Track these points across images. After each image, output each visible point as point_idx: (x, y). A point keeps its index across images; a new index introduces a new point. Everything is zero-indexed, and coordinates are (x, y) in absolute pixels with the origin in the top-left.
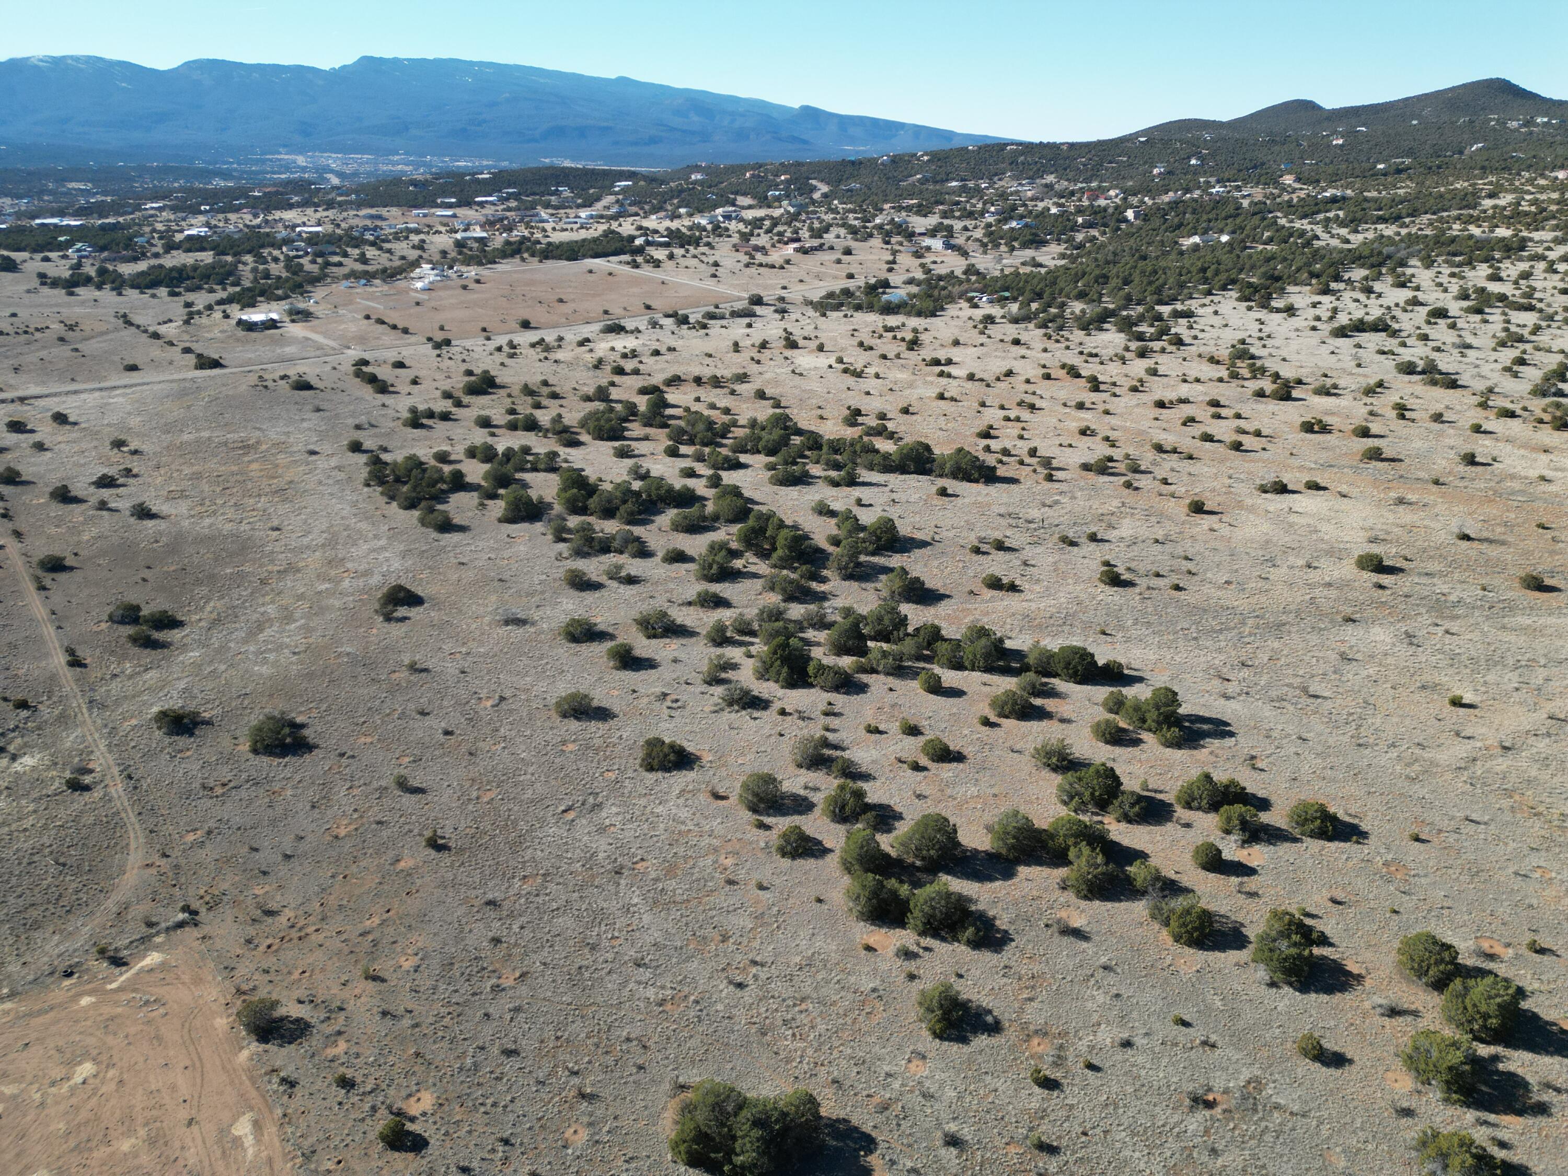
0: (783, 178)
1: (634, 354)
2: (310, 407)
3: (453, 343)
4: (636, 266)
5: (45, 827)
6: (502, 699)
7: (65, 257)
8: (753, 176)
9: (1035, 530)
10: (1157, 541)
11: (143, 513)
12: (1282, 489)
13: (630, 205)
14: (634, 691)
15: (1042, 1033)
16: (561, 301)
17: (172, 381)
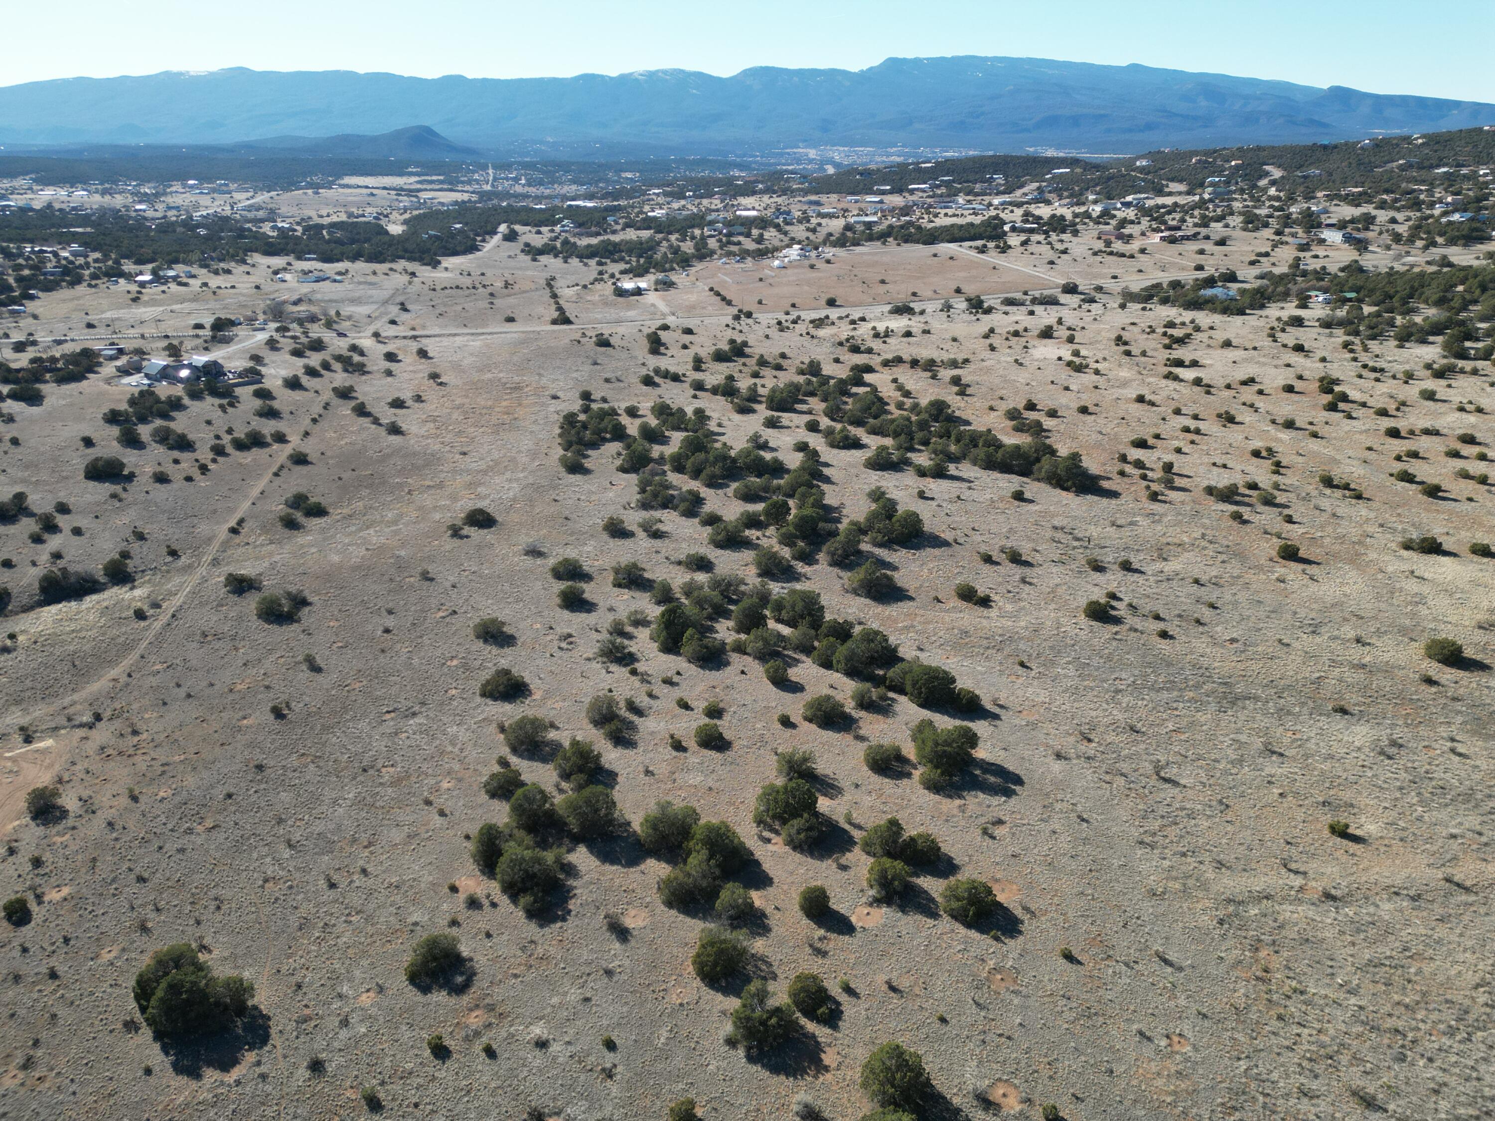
0: (1233, 163)
1: (888, 333)
2: (590, 361)
3: (754, 316)
4: (982, 250)
5: (94, 639)
6: (455, 612)
7: (552, 231)
8: (1199, 161)
9: (1074, 548)
10: (1197, 581)
11: (395, 430)
12: (1432, 547)
13: (1050, 192)
14: (551, 628)
15: (491, 1008)
16: (883, 282)
17: (523, 332)
